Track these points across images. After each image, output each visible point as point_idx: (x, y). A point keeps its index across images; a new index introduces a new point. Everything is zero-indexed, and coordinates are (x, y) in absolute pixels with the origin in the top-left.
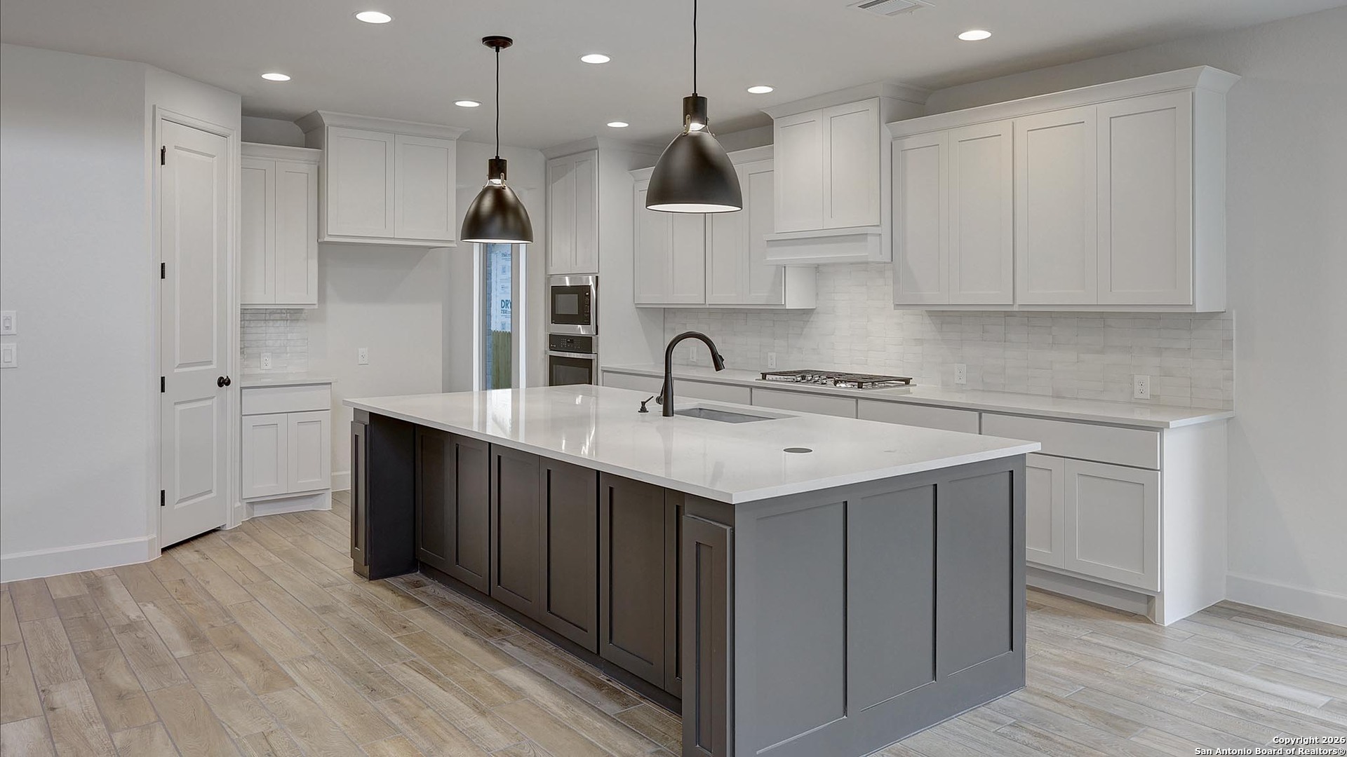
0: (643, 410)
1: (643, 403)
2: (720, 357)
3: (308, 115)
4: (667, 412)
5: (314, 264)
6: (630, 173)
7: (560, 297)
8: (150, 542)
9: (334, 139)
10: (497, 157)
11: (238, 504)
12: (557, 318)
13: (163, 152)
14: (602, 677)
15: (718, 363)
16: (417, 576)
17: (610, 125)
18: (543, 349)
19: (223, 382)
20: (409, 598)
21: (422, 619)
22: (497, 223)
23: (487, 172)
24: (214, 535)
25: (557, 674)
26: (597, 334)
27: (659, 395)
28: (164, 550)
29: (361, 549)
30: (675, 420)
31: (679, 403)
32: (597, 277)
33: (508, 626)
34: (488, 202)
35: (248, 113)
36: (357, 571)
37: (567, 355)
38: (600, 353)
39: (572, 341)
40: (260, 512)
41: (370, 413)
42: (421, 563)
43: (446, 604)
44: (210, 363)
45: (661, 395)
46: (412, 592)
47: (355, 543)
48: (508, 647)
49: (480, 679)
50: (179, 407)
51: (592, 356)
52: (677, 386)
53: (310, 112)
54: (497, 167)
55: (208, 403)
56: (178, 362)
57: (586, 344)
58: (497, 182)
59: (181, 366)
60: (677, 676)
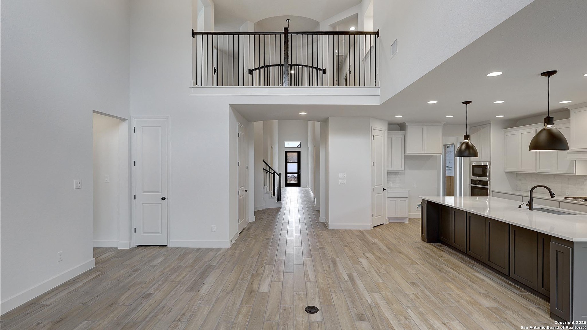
0: (520, 207)
1: (520, 205)
2: (553, 193)
3: (402, 123)
4: (531, 208)
5: (403, 160)
6: (503, 130)
7: (475, 168)
8: (371, 225)
9: (409, 129)
10: (467, 134)
11: (387, 219)
12: (474, 174)
13: (373, 137)
14: (512, 283)
15: (552, 195)
16: (440, 244)
17: (497, 117)
18: (469, 184)
19: (384, 189)
20: (440, 249)
21: (446, 255)
22: (467, 152)
23: (464, 138)
24: (382, 225)
25: (495, 279)
26: (490, 180)
27: (527, 204)
28: (373, 227)
29: (425, 235)
30: (534, 212)
31: (535, 206)
32: (490, 163)
33: (473, 262)
34: (464, 147)
35: (389, 124)
36: (423, 239)
37: (477, 186)
38: (491, 186)
39: (480, 182)
40: (391, 221)
41: (427, 201)
42: (441, 241)
43: (452, 253)
44: (381, 185)
45: (528, 203)
46: (440, 248)
47: (422, 232)
48: (475, 268)
49: (469, 274)
50: (376, 195)
51: (488, 187)
52: (534, 200)
53: (402, 122)
54: (467, 137)
55: (381, 194)
56: (375, 185)
57: (486, 183)
58: (467, 141)
59: (376, 185)
60: (543, 288)
